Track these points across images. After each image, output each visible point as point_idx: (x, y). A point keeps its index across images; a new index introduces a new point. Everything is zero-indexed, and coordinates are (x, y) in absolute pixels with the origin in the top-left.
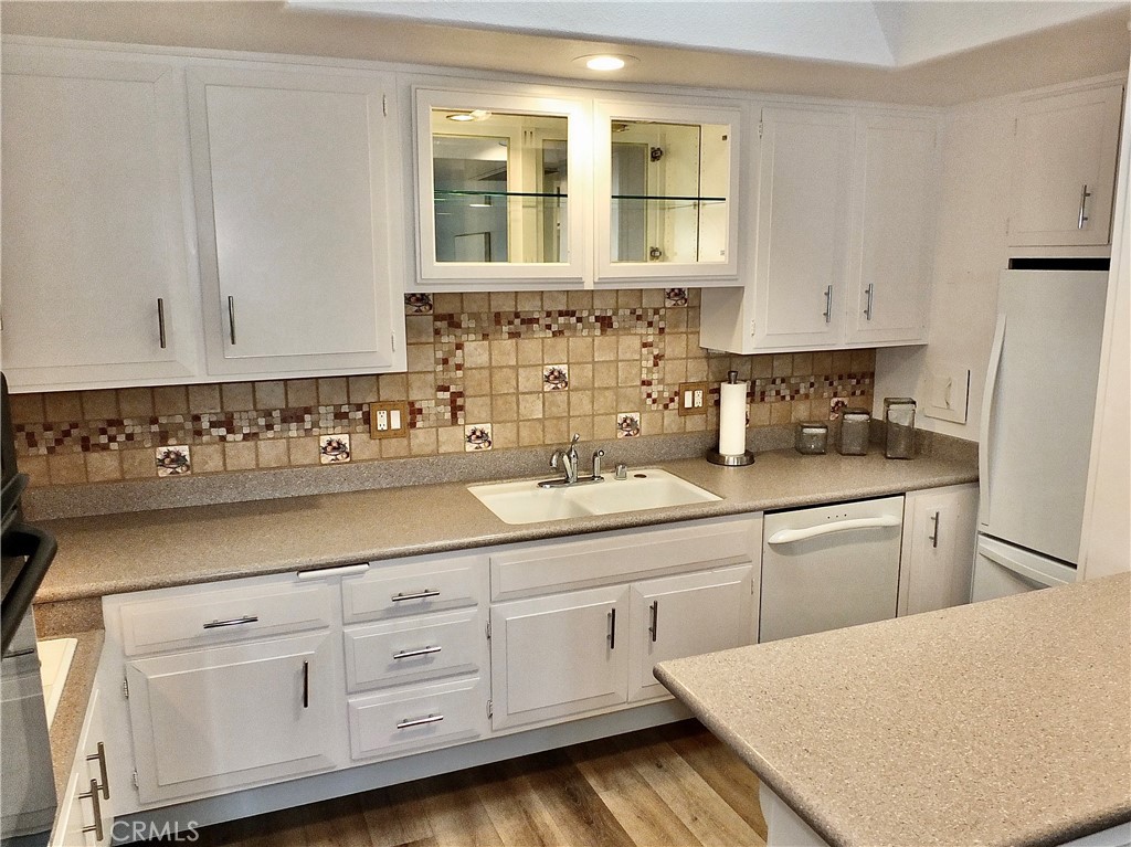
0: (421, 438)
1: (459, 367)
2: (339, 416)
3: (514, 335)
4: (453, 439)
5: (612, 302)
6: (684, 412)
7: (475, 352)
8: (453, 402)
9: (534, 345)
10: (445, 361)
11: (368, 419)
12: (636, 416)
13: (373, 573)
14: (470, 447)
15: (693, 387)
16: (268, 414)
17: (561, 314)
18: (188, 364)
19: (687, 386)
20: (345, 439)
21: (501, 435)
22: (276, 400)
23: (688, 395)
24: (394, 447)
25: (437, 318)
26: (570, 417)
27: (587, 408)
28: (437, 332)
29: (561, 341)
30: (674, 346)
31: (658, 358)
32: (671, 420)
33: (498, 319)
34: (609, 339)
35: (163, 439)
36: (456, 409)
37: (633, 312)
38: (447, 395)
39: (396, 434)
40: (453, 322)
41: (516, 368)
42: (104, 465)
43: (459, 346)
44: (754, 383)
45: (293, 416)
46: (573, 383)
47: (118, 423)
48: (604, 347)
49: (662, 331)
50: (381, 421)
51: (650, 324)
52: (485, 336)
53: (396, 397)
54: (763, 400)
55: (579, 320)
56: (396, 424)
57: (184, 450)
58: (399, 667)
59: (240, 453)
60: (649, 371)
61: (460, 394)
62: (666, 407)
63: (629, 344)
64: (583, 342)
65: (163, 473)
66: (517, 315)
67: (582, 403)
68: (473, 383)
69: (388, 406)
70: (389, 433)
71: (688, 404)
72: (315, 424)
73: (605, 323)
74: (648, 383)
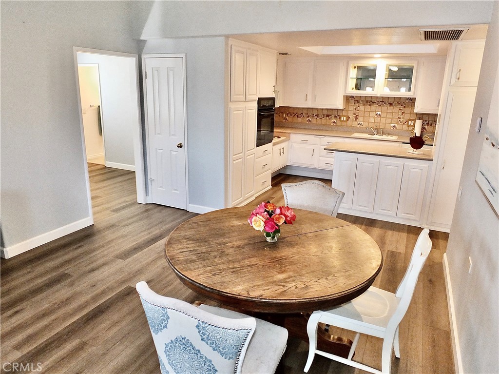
0: (349, 123)
1: (358, 110)
2: (335, 117)
3: (370, 105)
4: (355, 124)
5: (393, 100)
6: (409, 126)
7: (362, 108)
8: (356, 117)
9: (373, 108)
10: (356, 109)
11: (340, 118)
12: (396, 125)
13: (326, 138)
14: (358, 126)
15: (411, 120)
16: (324, 115)
17: (381, 102)
18: (309, 104)
19: (410, 120)
20: (336, 121)
21: (365, 125)
22: (325, 112)
23: (410, 122)
24: (344, 124)
25: (355, 101)
26: (380, 123)
27: (384, 121)
28: (355, 103)
29: (380, 107)
30: (408, 110)
31: (403, 113)
32: (405, 127)
33: (367, 102)
34: (392, 107)
35: (308, 117)
36: (356, 118)
37: (398, 102)
38: (355, 115)
39: (345, 121)
40: (358, 102)
41: (369, 112)
42: (300, 120)
43: (359, 106)
44: (429, 122)
45: (328, 116)
46: (382, 116)
47: (302, 114)
48: (390, 109)
49: (405, 107)
50: (342, 119)
51: (402, 105)
52: (364, 105)
53: (346, 115)
54: (431, 126)
55: (385, 103)
56: (345, 120)
57: (311, 120)
58: (328, 154)
59: (319, 121)
60: (401, 115)
61: (358, 116)
62: (404, 124)
63: (396, 109)
64: (385, 107)
65: (307, 122)
66: (371, 101)
67: (383, 120)
68: (361, 114)
69: (344, 116)
70: (343, 121)
71: (410, 124)
72: (331, 118)
73: (391, 104)
74: (400, 118)
